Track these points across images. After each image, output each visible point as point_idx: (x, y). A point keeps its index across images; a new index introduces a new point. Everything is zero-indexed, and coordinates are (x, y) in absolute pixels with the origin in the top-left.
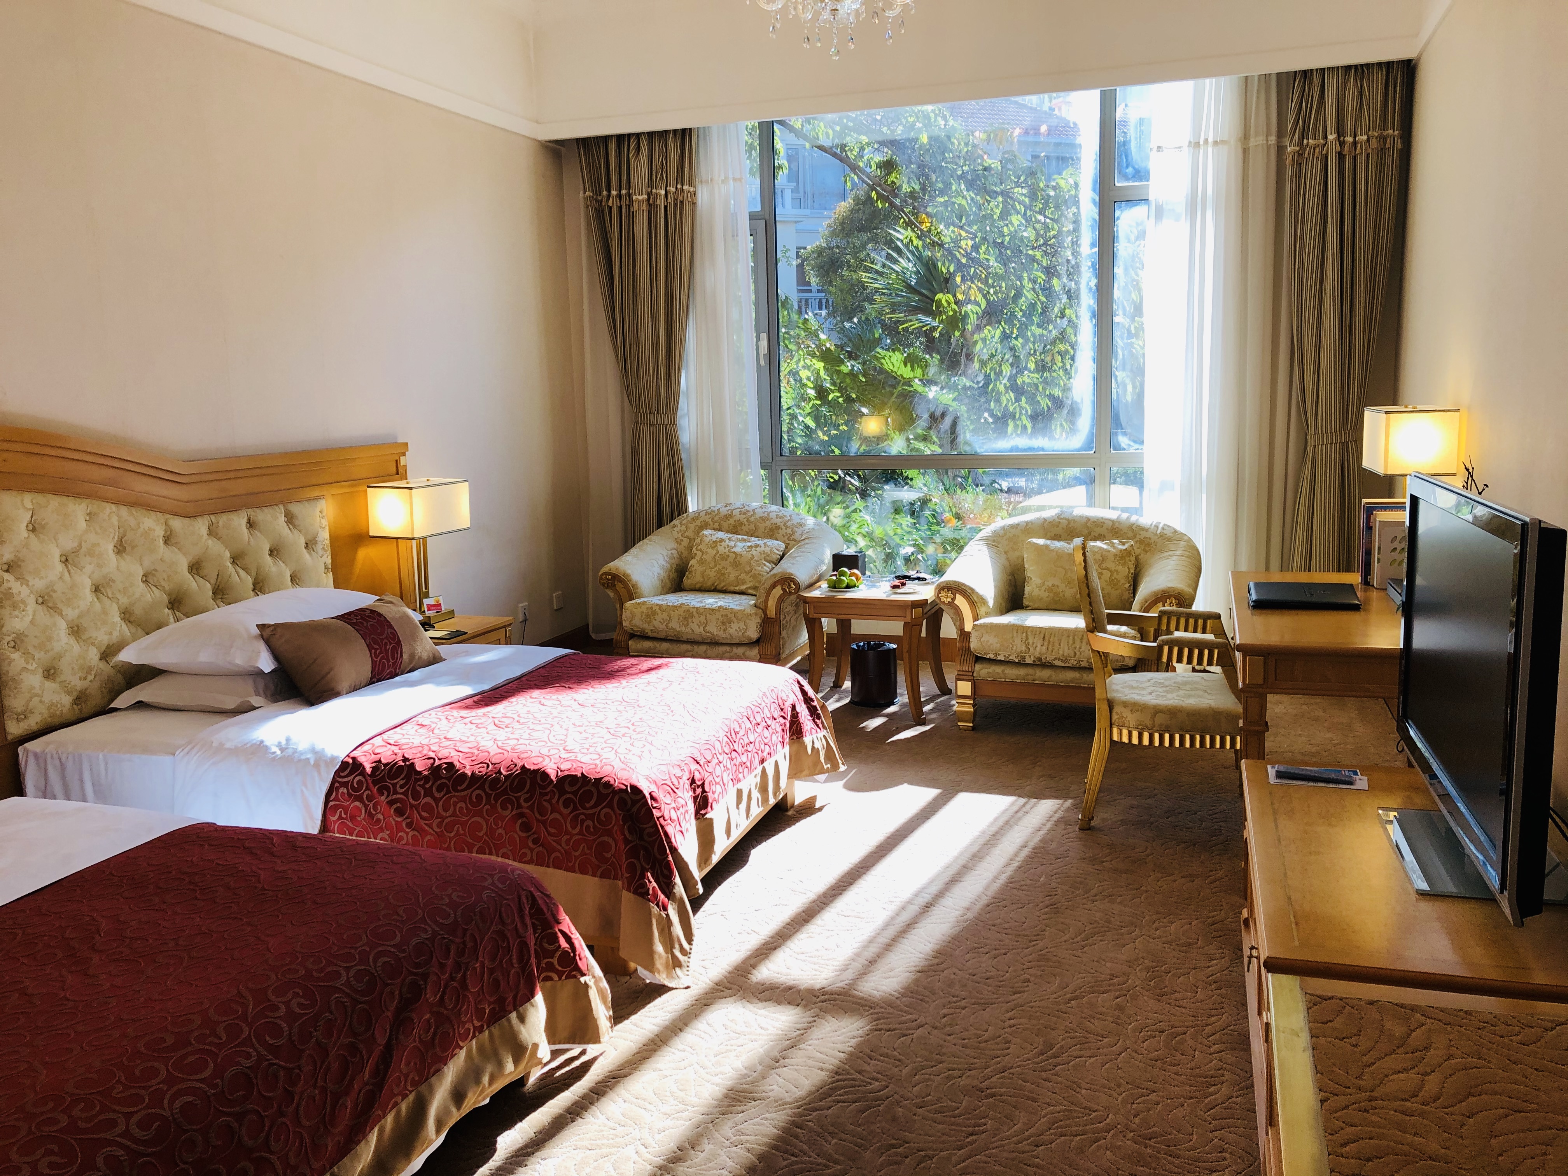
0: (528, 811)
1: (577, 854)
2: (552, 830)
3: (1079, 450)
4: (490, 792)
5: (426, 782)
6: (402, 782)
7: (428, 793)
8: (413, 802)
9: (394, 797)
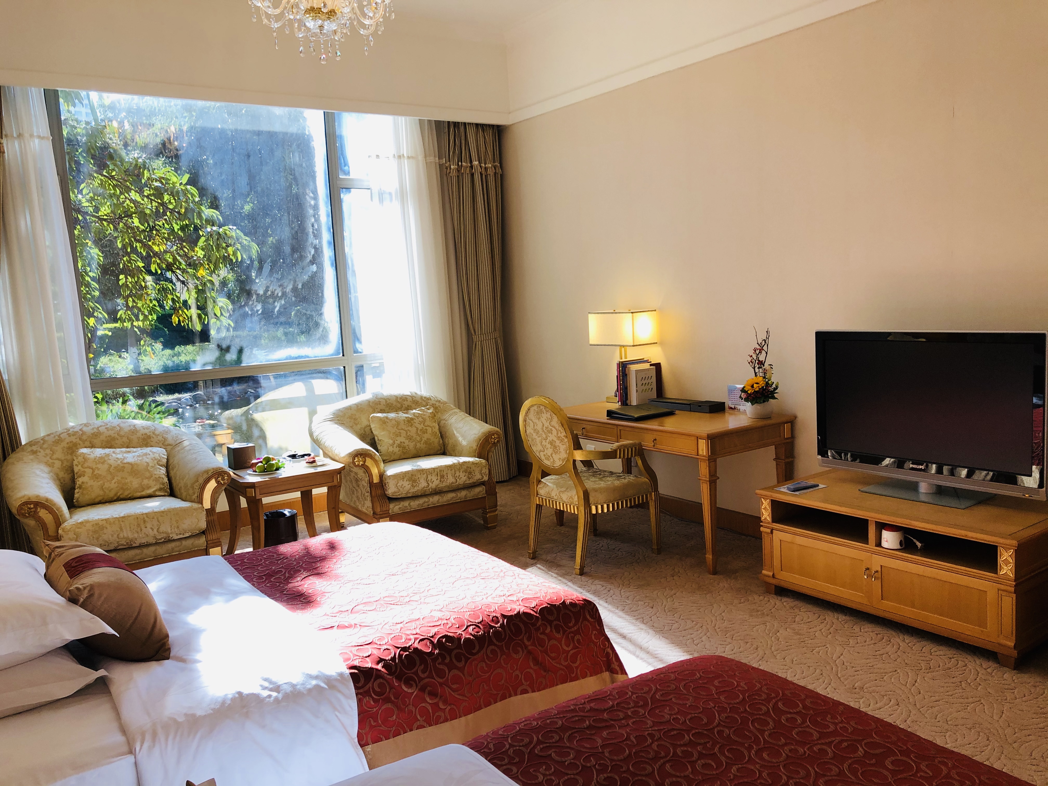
0: (532, 647)
1: (576, 665)
2: (553, 655)
3: (332, 355)
4: (500, 644)
5: (444, 658)
6: (422, 667)
7: (451, 667)
8: (441, 680)
9: (422, 683)
